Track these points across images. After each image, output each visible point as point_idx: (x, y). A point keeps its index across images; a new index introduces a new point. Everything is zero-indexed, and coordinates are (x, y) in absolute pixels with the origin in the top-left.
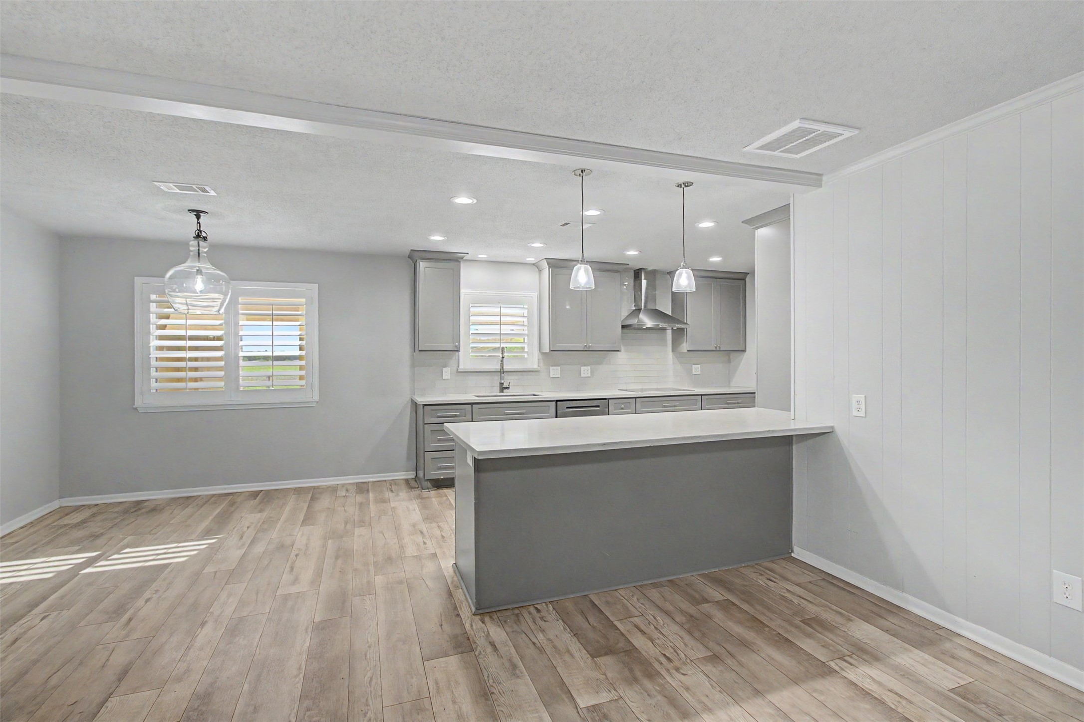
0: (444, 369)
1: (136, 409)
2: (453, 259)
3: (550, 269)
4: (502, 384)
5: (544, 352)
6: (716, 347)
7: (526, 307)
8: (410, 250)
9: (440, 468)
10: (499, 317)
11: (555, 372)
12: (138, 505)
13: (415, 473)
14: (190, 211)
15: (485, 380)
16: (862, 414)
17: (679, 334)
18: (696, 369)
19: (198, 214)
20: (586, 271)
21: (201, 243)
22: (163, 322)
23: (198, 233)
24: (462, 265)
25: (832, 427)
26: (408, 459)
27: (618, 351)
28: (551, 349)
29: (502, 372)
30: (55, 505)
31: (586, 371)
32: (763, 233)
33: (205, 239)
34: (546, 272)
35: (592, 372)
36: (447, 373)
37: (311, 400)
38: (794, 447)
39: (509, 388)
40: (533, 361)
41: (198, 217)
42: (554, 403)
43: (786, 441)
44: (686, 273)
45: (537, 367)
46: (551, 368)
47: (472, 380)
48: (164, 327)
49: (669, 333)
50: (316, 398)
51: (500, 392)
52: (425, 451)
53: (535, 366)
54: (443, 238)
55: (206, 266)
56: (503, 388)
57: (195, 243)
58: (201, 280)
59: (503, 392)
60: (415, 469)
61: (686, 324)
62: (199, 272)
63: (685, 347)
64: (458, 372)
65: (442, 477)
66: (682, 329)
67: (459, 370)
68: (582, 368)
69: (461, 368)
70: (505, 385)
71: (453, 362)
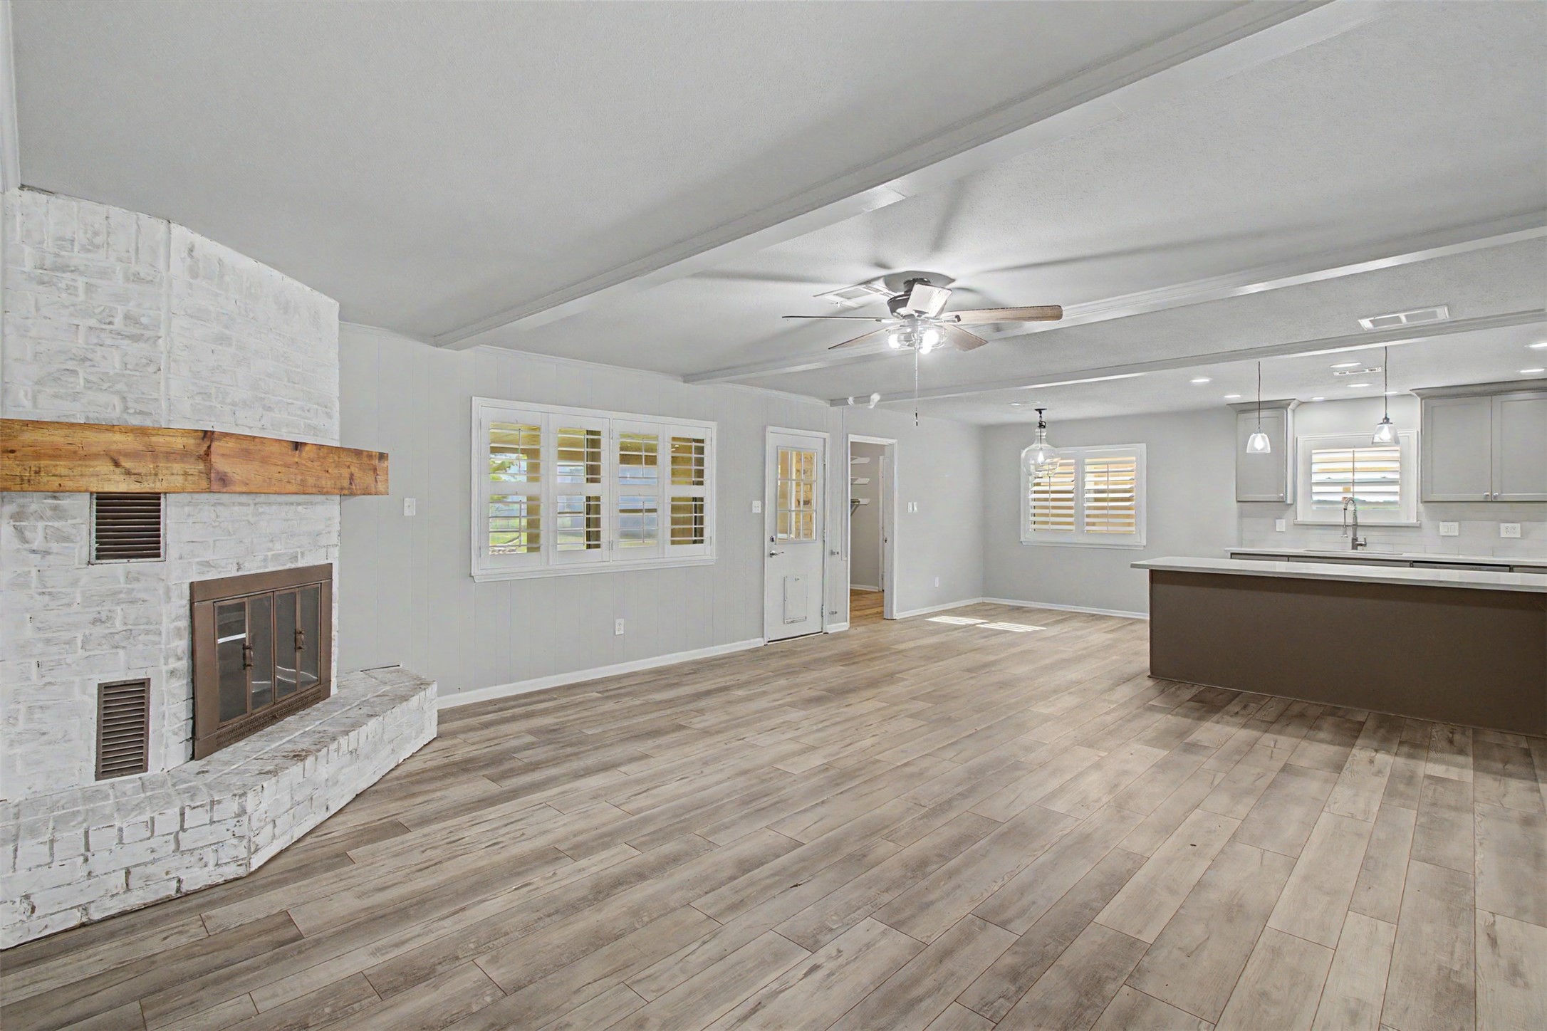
0: (1278, 521)
1: (1021, 542)
3: (1423, 401)
4: (1355, 540)
10: (1352, 463)
11: (1450, 528)
12: (1019, 608)
14: (1037, 410)
19: (1040, 411)
22: (1038, 480)
23: (1041, 423)
28: (1424, 501)
29: (1356, 526)
30: (980, 600)
36: (1282, 525)
37: (1139, 544)
39: (1367, 545)
40: (1410, 513)
41: (1041, 413)
45: (1416, 522)
46: (1443, 524)
47: (1315, 534)
48: (1038, 484)
50: (1144, 543)
51: (1353, 549)
53: (1413, 521)
55: (1045, 445)
56: (1357, 544)
57: (1038, 430)
59: (1356, 549)
62: (1041, 449)
64: (1294, 523)
67: (1297, 523)
68: (1503, 525)
69: (1299, 520)
70: (1360, 541)
71: (1289, 514)
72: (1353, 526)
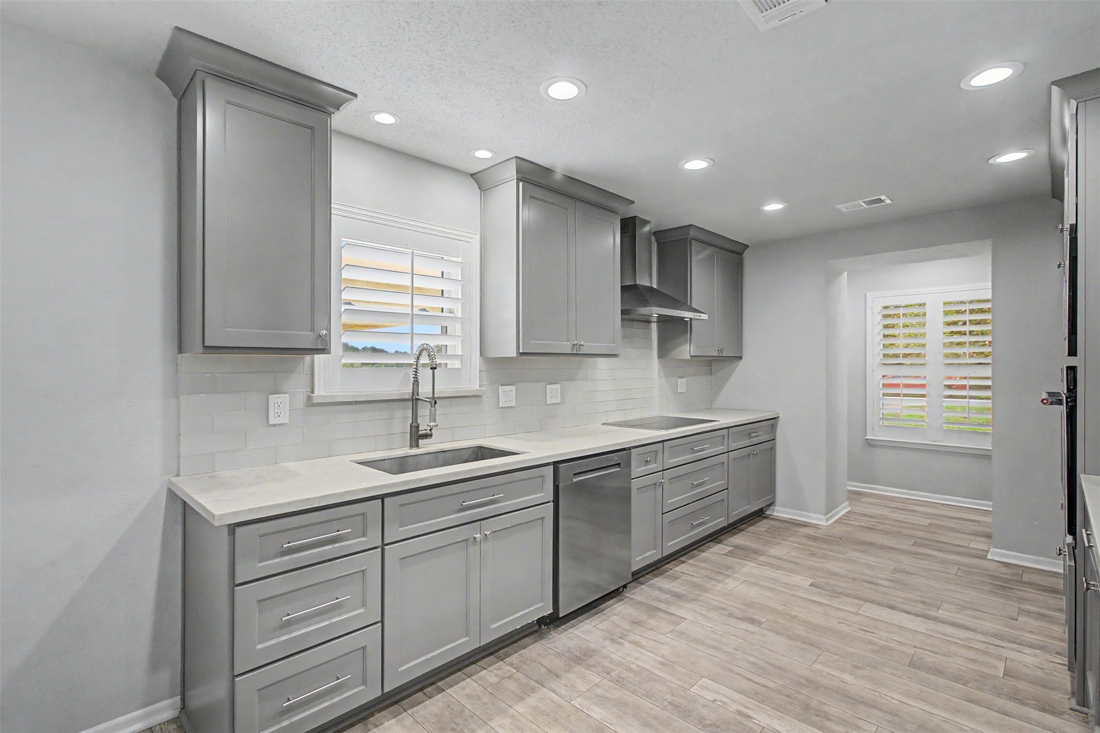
0: (273, 398)
2: (313, 103)
3: (521, 184)
4: (415, 428)
6: (719, 352)
7: (460, 260)
8: (175, 26)
10: (410, 277)
11: (508, 395)
17: (673, 328)
18: (681, 384)
27: (615, 355)
28: (521, 351)
34: (509, 190)
36: (281, 408)
39: (431, 435)
40: (470, 375)
45: (478, 387)
46: (500, 389)
47: (345, 422)
51: (411, 447)
53: (475, 386)
56: (417, 436)
59: (418, 446)
60: (178, 690)
63: (686, 351)
64: (310, 402)
67: (315, 401)
68: (548, 387)
69: (320, 392)
70: (423, 428)
71: (296, 383)
72: (415, 400)
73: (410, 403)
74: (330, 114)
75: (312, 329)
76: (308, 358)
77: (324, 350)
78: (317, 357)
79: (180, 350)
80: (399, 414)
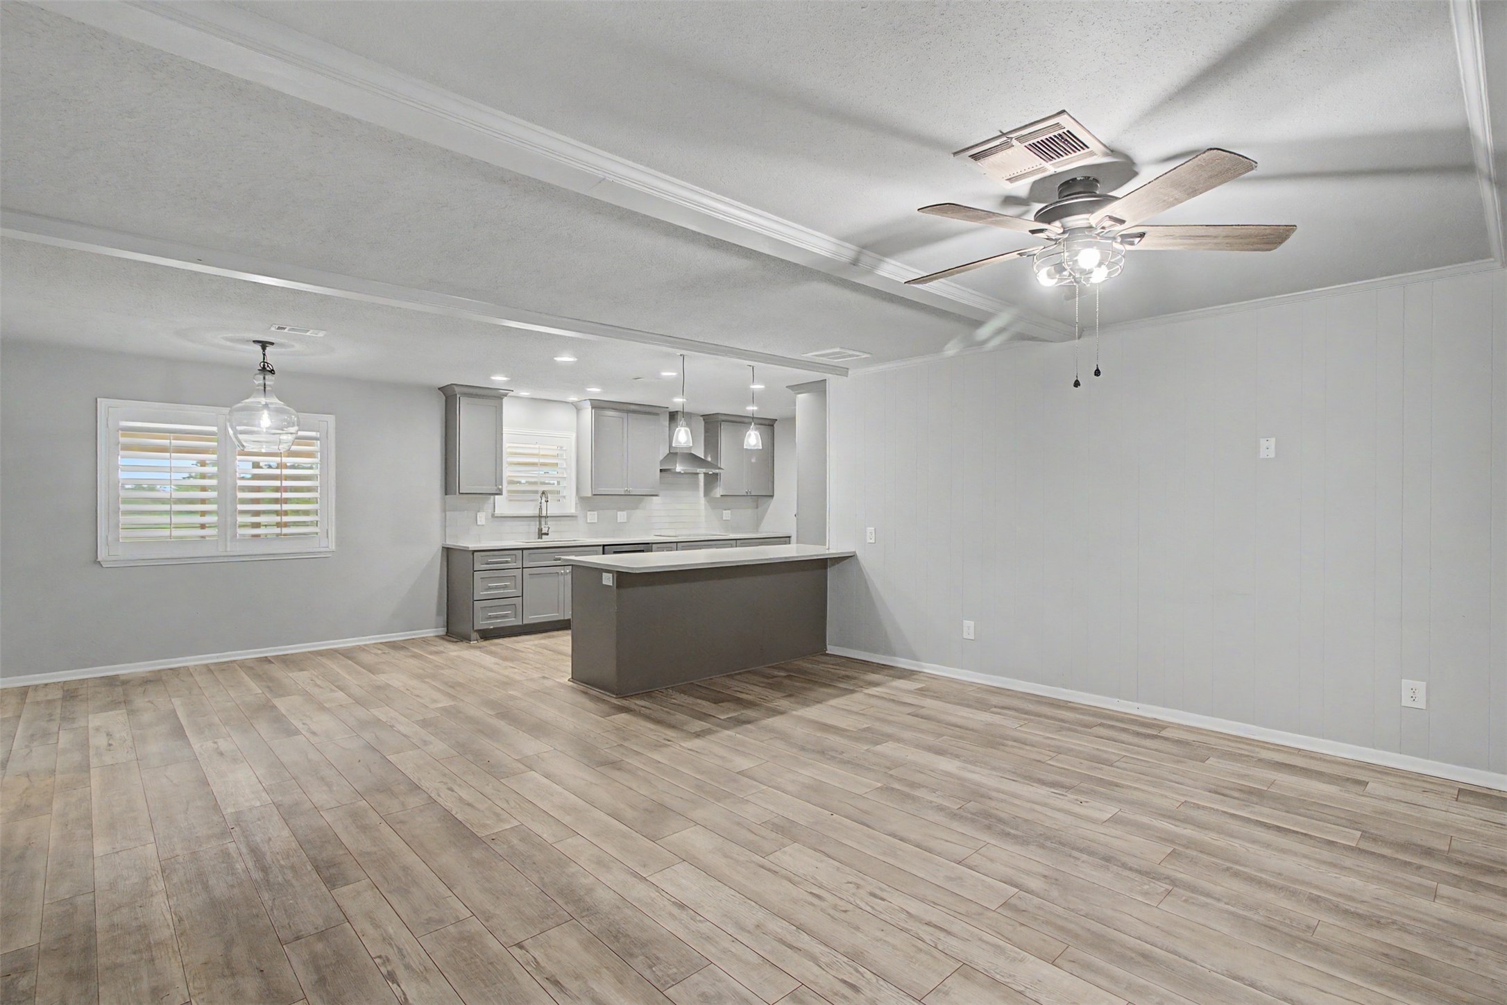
0: (479, 514)
1: (99, 562)
2: (494, 397)
3: (593, 411)
4: (540, 530)
5: (582, 496)
6: (747, 493)
9: (490, 618)
11: (592, 517)
13: (446, 629)
14: (255, 342)
15: (521, 526)
16: (873, 541)
17: (712, 480)
18: (727, 514)
19: (264, 345)
20: (686, 431)
21: (269, 377)
23: (264, 365)
24: (505, 400)
25: (855, 552)
26: (438, 614)
27: (656, 495)
28: (594, 494)
31: (622, 516)
32: (802, 398)
33: (272, 372)
34: (588, 414)
35: (628, 518)
36: (482, 518)
37: (327, 550)
38: (828, 569)
39: (548, 533)
40: (571, 506)
41: (264, 348)
42: (602, 547)
43: (822, 564)
44: (755, 434)
45: (575, 512)
46: (589, 513)
47: (509, 525)
49: (701, 477)
50: (333, 547)
51: (539, 538)
52: (475, 599)
53: (573, 511)
54: (505, 379)
55: (273, 402)
56: (541, 534)
57: (260, 376)
58: (267, 415)
59: (541, 538)
60: (446, 625)
61: (720, 468)
62: (266, 406)
63: (718, 492)
64: (493, 516)
65: (492, 627)
66: (716, 474)
67: (496, 515)
68: (619, 513)
69: (497, 512)
70: (545, 530)
71: (488, 507)
72: (540, 517)
73: (538, 519)
74: (502, 399)
75: (496, 486)
76: (492, 497)
77: (500, 494)
78: (497, 497)
79: (446, 495)
80: (533, 523)
